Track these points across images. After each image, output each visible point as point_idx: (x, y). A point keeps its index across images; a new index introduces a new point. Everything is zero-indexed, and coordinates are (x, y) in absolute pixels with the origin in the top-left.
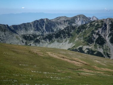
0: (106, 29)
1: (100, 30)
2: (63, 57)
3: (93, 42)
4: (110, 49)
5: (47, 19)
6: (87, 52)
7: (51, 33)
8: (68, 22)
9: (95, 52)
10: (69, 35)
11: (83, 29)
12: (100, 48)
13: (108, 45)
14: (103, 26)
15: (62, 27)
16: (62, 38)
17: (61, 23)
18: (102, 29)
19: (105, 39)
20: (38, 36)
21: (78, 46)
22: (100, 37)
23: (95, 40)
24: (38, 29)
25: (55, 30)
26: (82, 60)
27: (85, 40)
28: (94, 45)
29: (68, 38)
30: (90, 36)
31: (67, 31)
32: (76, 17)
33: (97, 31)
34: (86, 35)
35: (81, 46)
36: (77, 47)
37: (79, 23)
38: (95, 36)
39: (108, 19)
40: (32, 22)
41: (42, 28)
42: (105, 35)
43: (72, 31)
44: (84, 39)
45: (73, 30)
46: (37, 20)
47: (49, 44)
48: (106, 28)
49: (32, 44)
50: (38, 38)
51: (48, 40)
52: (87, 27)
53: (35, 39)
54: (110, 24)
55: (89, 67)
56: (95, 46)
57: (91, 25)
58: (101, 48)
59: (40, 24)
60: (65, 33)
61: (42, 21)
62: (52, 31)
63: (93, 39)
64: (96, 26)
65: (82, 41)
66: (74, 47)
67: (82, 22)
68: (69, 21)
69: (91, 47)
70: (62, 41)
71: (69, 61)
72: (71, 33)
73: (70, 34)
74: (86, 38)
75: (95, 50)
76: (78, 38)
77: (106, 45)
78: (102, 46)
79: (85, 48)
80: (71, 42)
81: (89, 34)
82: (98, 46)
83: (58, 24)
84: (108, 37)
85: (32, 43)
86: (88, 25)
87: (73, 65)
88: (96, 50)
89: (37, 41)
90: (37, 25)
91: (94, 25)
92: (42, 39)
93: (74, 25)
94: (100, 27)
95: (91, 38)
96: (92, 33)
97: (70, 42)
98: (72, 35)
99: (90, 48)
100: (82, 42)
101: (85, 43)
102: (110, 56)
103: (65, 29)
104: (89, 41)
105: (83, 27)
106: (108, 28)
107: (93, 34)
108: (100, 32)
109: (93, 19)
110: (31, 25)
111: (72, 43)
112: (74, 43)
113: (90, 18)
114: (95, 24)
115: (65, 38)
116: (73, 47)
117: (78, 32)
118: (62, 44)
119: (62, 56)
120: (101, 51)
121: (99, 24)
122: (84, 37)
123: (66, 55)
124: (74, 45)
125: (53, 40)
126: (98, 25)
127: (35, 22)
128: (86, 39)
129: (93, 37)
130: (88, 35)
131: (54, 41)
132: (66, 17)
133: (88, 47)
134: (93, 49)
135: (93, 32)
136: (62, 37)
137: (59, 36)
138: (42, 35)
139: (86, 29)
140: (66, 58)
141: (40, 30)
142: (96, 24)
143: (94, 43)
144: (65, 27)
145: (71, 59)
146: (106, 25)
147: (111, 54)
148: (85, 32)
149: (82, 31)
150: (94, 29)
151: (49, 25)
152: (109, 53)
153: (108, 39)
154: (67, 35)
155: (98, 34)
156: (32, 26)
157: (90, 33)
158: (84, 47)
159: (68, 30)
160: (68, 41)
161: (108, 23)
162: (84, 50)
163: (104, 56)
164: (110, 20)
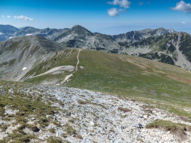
0: (177, 40)
1: (173, 40)
2: (136, 63)
4: (178, 54)
5: (136, 31)
6: (161, 56)
7: (137, 41)
9: (166, 56)
10: (150, 43)
15: (146, 37)
17: (145, 34)
19: (175, 47)
20: (128, 43)
22: (172, 45)
23: (168, 48)
24: (129, 38)
25: (141, 39)
29: (148, 45)
32: (157, 30)
33: (170, 41)
35: (157, 52)
36: (154, 52)
37: (159, 34)
40: (126, 33)
41: (132, 37)
43: (152, 40)
47: (135, 49)
50: (128, 45)
51: (134, 46)
52: (163, 38)
53: (126, 45)
55: (149, 69)
56: (167, 52)
57: (166, 36)
59: (131, 35)
60: (146, 42)
61: (133, 32)
62: (139, 39)
63: (166, 47)
64: (170, 38)
65: (158, 48)
66: (152, 52)
67: (161, 33)
68: (152, 32)
69: (164, 52)
70: (144, 47)
71: (139, 65)
74: (161, 46)
76: (156, 45)
77: (176, 52)
78: (173, 52)
79: (159, 53)
82: (169, 52)
85: (124, 48)
86: (164, 36)
87: (140, 68)
89: (128, 47)
90: (129, 35)
91: (168, 37)
92: (130, 45)
93: (155, 35)
97: (149, 48)
99: (163, 53)
101: (160, 49)
103: (147, 39)
104: (163, 48)
105: (160, 38)
106: (179, 39)
108: (172, 42)
110: (125, 35)
112: (152, 49)
113: (168, 30)
115: (146, 45)
117: (156, 41)
120: (171, 55)
123: (138, 61)
126: (172, 37)
127: (128, 33)
129: (167, 45)
130: (163, 44)
131: (139, 47)
132: (150, 29)
133: (162, 52)
134: (165, 54)
135: (167, 42)
137: (143, 44)
138: (131, 42)
142: (170, 36)
143: (167, 50)
144: (148, 37)
146: (177, 37)
147: (178, 58)
148: (161, 42)
149: (159, 41)
150: (168, 39)
151: (137, 35)
152: (176, 57)
153: (177, 47)
154: (148, 43)
155: (170, 43)
157: (165, 42)
159: (149, 39)
161: (180, 36)
162: (158, 54)
163: (173, 59)
164: (181, 33)
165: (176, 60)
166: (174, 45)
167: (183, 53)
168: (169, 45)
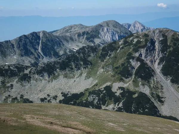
0: (154, 49)
1: (143, 51)
2: (52, 123)
3: (131, 75)
4: (162, 86)
5: (44, 32)
6: (121, 94)
7: (53, 60)
8: (85, 36)
9: (134, 93)
10: (86, 63)
11: (112, 51)
12: (143, 85)
13: (159, 80)
14: (149, 44)
15: (75, 47)
16: (72, 69)
17: (72, 39)
18: (147, 50)
19: (153, 68)
20: (27, 67)
21: (104, 83)
22: (143, 65)
23: (134, 71)
25: (61, 53)
26: (84, 124)
27: (116, 72)
28: (133, 81)
29: (84, 68)
30: (125, 63)
31: (82, 55)
33: (137, 55)
34: (118, 61)
35: (108, 84)
36: (101, 85)
37: (107, 37)
38: (133, 63)
39: (157, 31)
40: (15, 40)
41: (36, 49)
42: (151, 61)
43: (92, 54)
44: (114, 70)
45: (93, 52)
46: (25, 36)
47: (49, 82)
48: (154, 47)
49: (14, 83)
50: (27, 72)
51: (46, 75)
52: (119, 47)
53: (21, 74)
54: (161, 39)
56: (135, 82)
57: (125, 42)
58: (146, 86)
59: (31, 43)
60: (78, 60)
63: (130, 69)
64: (135, 45)
65: (111, 73)
66: (96, 85)
67: (113, 35)
68: (88, 33)
69: (128, 84)
70: (73, 74)
72: (90, 59)
73: (88, 61)
74: (117, 68)
75: (134, 90)
76: (103, 68)
77: (155, 80)
78: (148, 82)
79: (116, 87)
80: (90, 77)
81: (123, 60)
82: (140, 83)
83: (67, 41)
84: (159, 64)
85: (15, 81)
86: (120, 43)
88: (137, 89)
90: (25, 45)
92: (34, 73)
93: (97, 41)
94: (143, 47)
95: (127, 67)
96: (128, 59)
97: (88, 77)
98: (91, 64)
99: (125, 86)
100: (110, 77)
101: (117, 76)
102: (163, 99)
103: (78, 52)
104: (124, 73)
105: (112, 47)
106: (157, 46)
107: (131, 60)
108: (143, 56)
109: (135, 27)
110: (13, 45)
111: (91, 79)
112: (96, 79)
113: (129, 26)
114: (133, 40)
115: (79, 69)
116: (94, 85)
117: (103, 57)
118: (73, 80)
119: (51, 120)
120: (146, 91)
121: (141, 40)
122: (113, 66)
124: (97, 81)
125: (57, 74)
126: (139, 42)
127: (20, 38)
128: (118, 71)
129: (131, 65)
130: (121, 61)
131: (59, 75)
132: (82, 25)
133: (121, 84)
134: (132, 89)
135: (130, 56)
136: (74, 67)
137: (68, 67)
139: (117, 50)
140: (56, 124)
141: (32, 53)
142: (136, 40)
143: (133, 76)
145: (65, 124)
146: (153, 43)
147: (164, 96)
148: (116, 57)
149: (110, 55)
150: (131, 50)
151: (48, 43)
152: (160, 94)
153: (157, 68)
154: (82, 63)
155: (139, 59)
156: (15, 46)
157: (125, 58)
158: (114, 84)
159: (84, 53)
160: (84, 75)
161: (157, 38)
162: (114, 90)
163: (153, 100)
164: (160, 32)
165: (162, 102)
166: (148, 62)
167: (173, 81)
168: (136, 65)
